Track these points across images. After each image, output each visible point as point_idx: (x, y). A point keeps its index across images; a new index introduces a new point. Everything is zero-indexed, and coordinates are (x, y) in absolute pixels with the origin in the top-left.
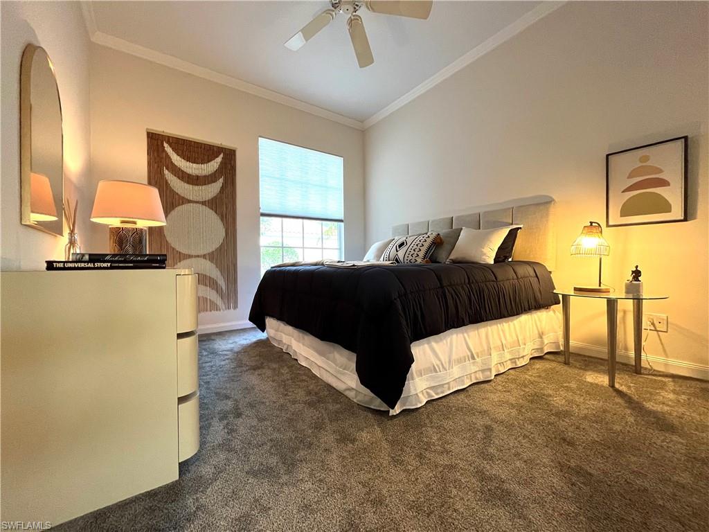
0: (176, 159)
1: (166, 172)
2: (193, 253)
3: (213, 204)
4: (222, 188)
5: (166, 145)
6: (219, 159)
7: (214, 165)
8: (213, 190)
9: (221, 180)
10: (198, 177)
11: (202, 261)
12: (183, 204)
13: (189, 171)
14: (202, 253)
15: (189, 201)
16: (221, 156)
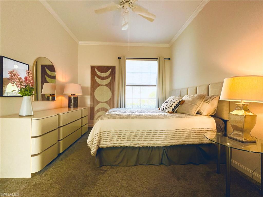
0: (98, 73)
1: (95, 77)
2: (102, 101)
3: (108, 85)
4: (111, 80)
5: (95, 69)
6: (110, 70)
7: (109, 73)
8: (108, 80)
9: (111, 77)
10: (104, 77)
11: (105, 103)
12: (99, 86)
13: (101, 76)
14: (105, 101)
15: (101, 85)
16: (111, 69)
